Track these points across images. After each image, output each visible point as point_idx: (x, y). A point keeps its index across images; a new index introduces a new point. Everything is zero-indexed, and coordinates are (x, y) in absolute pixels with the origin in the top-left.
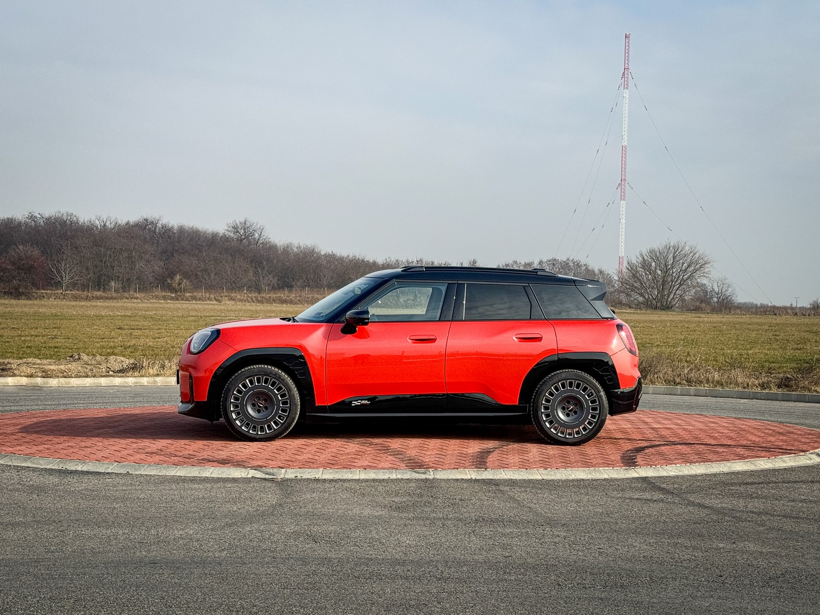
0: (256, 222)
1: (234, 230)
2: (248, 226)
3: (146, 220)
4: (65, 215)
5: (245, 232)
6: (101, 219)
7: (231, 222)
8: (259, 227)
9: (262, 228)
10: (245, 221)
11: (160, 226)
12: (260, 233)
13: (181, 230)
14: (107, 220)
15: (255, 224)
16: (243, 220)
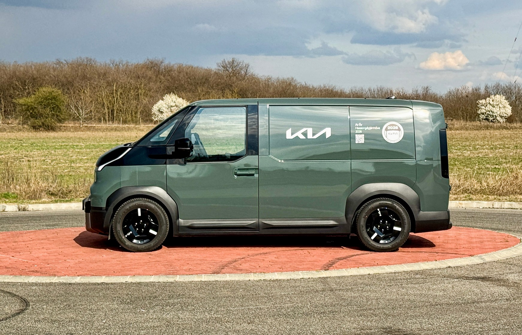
0: (242, 61)
1: (223, 69)
2: (235, 65)
3: (152, 63)
4: (86, 60)
5: (233, 70)
7: (221, 62)
8: (245, 65)
9: (247, 66)
10: (233, 61)
11: (163, 67)
12: (245, 71)
13: (180, 70)
14: (119, 64)
15: (241, 64)
16: (232, 61)
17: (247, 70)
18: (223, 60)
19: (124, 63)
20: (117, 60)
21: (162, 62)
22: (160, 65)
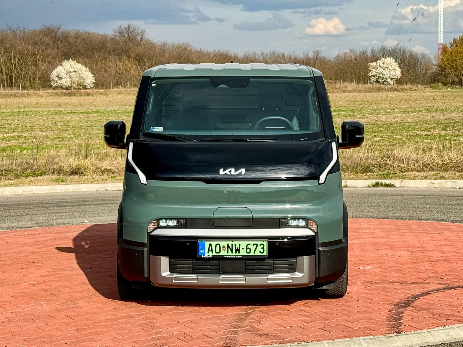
0: (138, 27)
1: (120, 35)
2: (131, 31)
3: (49, 29)
5: (129, 36)
6: (12, 29)
7: (117, 28)
8: (140, 31)
9: (143, 32)
10: (129, 27)
11: (60, 34)
12: (141, 37)
13: (77, 35)
14: (16, 30)
15: (137, 29)
16: (127, 27)
17: (142, 36)
18: (119, 26)
19: (20, 30)
20: (14, 27)
21: (58, 29)
22: (57, 31)
